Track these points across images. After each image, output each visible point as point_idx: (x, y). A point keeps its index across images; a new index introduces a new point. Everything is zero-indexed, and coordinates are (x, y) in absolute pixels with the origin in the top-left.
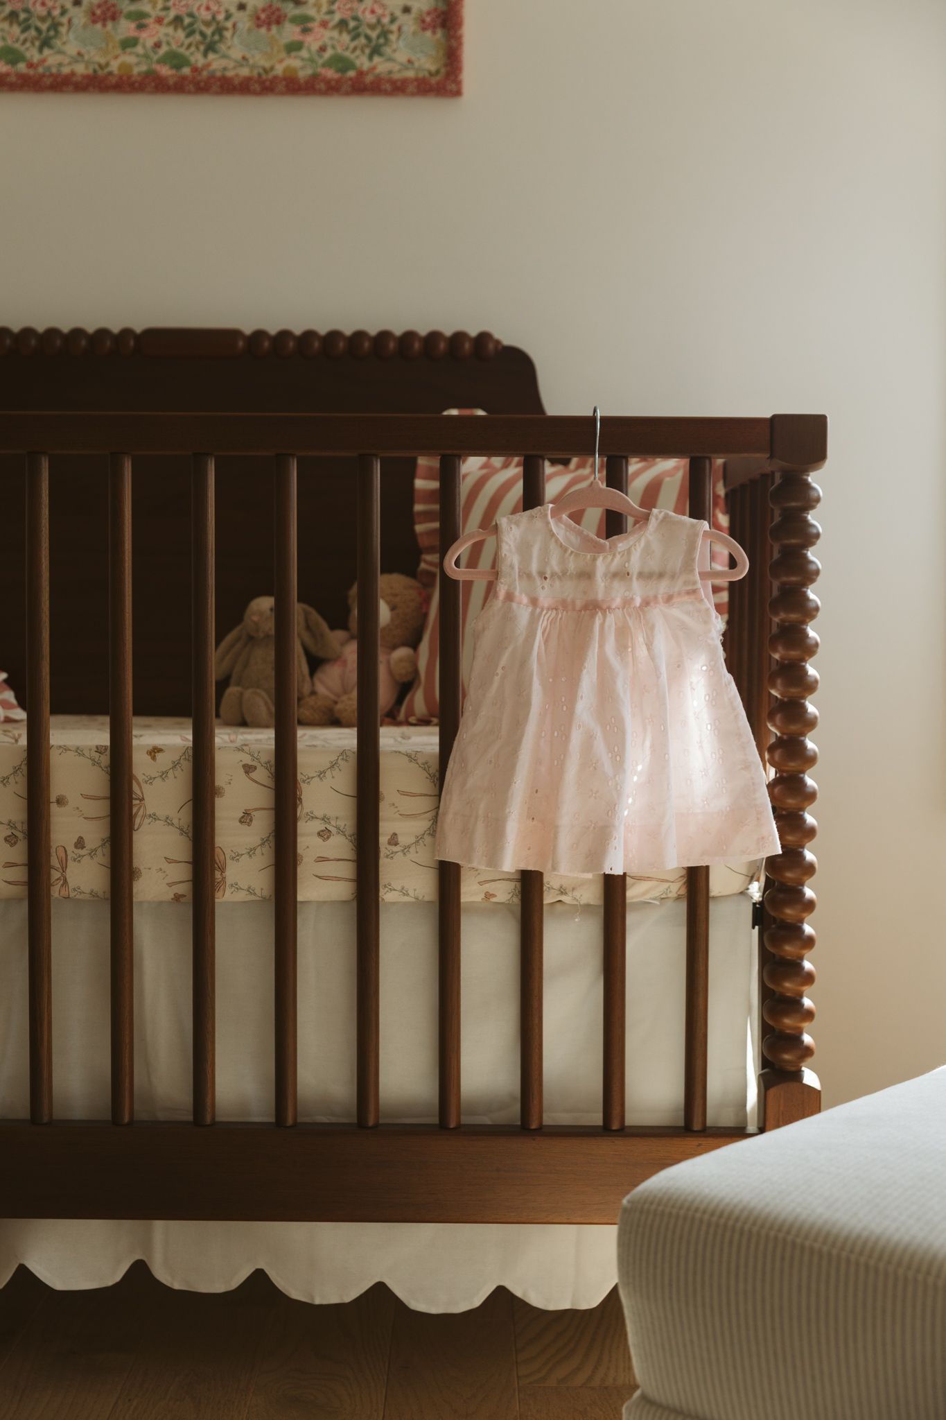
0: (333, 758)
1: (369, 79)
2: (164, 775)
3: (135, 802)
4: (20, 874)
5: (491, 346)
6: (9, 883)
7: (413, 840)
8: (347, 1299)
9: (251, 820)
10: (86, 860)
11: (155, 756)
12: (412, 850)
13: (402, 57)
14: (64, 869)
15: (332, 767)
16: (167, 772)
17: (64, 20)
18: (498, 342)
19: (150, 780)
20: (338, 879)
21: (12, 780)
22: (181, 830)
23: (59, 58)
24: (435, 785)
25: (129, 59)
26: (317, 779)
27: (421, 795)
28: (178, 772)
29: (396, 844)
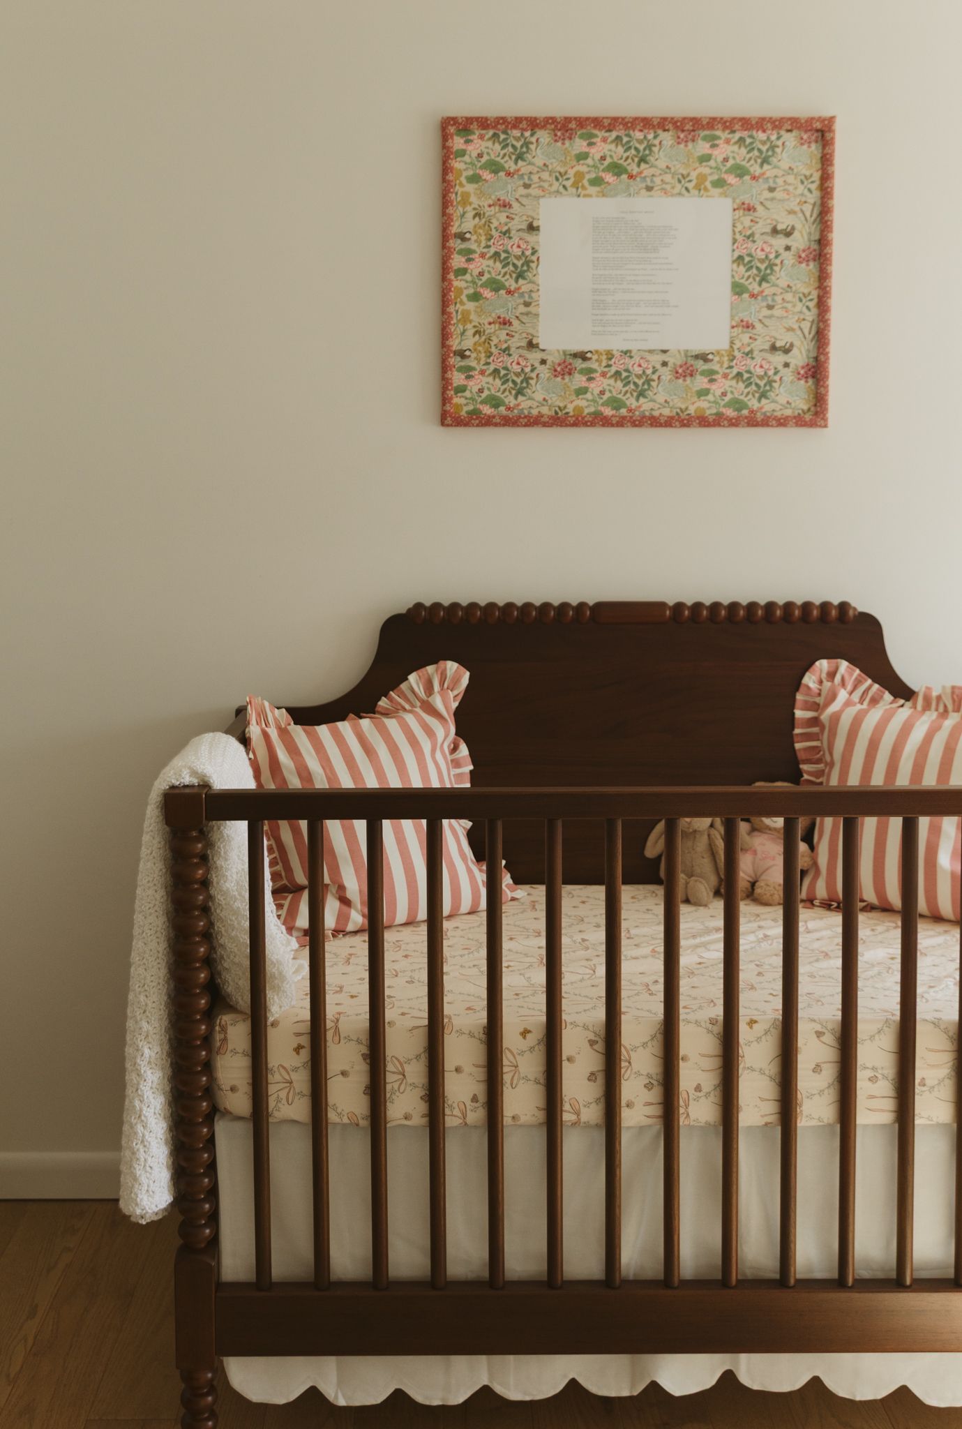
0: (880, 1026)
1: (759, 416)
2: (759, 1039)
3: (740, 1058)
4: (656, 1110)
5: (851, 613)
6: (648, 1117)
7: (936, 1082)
8: (879, 1397)
9: (821, 1070)
10: (703, 1100)
11: (752, 1026)
12: (936, 1089)
13: (782, 399)
14: (687, 1106)
15: (879, 1032)
16: (761, 1037)
17: (534, 375)
18: (855, 609)
19: (749, 1043)
20: (883, 1111)
21: (649, 1044)
22: (771, 1078)
23: (529, 403)
24: (953, 1044)
25: (581, 403)
26: (869, 1041)
27: (943, 1051)
28: (769, 1037)
29: (924, 1085)
